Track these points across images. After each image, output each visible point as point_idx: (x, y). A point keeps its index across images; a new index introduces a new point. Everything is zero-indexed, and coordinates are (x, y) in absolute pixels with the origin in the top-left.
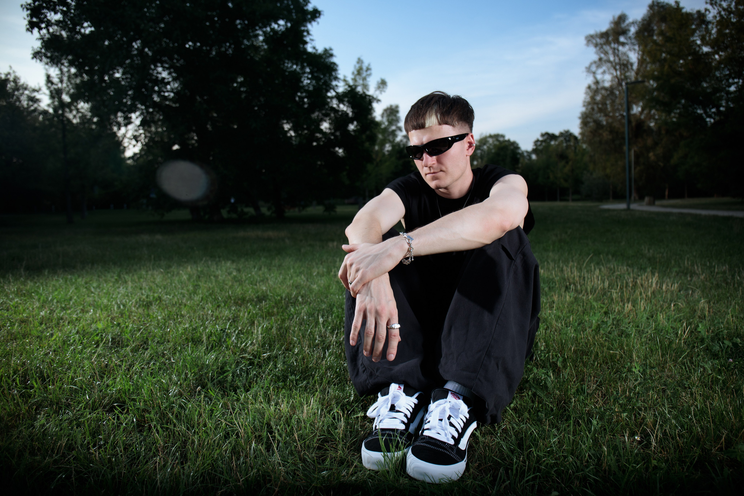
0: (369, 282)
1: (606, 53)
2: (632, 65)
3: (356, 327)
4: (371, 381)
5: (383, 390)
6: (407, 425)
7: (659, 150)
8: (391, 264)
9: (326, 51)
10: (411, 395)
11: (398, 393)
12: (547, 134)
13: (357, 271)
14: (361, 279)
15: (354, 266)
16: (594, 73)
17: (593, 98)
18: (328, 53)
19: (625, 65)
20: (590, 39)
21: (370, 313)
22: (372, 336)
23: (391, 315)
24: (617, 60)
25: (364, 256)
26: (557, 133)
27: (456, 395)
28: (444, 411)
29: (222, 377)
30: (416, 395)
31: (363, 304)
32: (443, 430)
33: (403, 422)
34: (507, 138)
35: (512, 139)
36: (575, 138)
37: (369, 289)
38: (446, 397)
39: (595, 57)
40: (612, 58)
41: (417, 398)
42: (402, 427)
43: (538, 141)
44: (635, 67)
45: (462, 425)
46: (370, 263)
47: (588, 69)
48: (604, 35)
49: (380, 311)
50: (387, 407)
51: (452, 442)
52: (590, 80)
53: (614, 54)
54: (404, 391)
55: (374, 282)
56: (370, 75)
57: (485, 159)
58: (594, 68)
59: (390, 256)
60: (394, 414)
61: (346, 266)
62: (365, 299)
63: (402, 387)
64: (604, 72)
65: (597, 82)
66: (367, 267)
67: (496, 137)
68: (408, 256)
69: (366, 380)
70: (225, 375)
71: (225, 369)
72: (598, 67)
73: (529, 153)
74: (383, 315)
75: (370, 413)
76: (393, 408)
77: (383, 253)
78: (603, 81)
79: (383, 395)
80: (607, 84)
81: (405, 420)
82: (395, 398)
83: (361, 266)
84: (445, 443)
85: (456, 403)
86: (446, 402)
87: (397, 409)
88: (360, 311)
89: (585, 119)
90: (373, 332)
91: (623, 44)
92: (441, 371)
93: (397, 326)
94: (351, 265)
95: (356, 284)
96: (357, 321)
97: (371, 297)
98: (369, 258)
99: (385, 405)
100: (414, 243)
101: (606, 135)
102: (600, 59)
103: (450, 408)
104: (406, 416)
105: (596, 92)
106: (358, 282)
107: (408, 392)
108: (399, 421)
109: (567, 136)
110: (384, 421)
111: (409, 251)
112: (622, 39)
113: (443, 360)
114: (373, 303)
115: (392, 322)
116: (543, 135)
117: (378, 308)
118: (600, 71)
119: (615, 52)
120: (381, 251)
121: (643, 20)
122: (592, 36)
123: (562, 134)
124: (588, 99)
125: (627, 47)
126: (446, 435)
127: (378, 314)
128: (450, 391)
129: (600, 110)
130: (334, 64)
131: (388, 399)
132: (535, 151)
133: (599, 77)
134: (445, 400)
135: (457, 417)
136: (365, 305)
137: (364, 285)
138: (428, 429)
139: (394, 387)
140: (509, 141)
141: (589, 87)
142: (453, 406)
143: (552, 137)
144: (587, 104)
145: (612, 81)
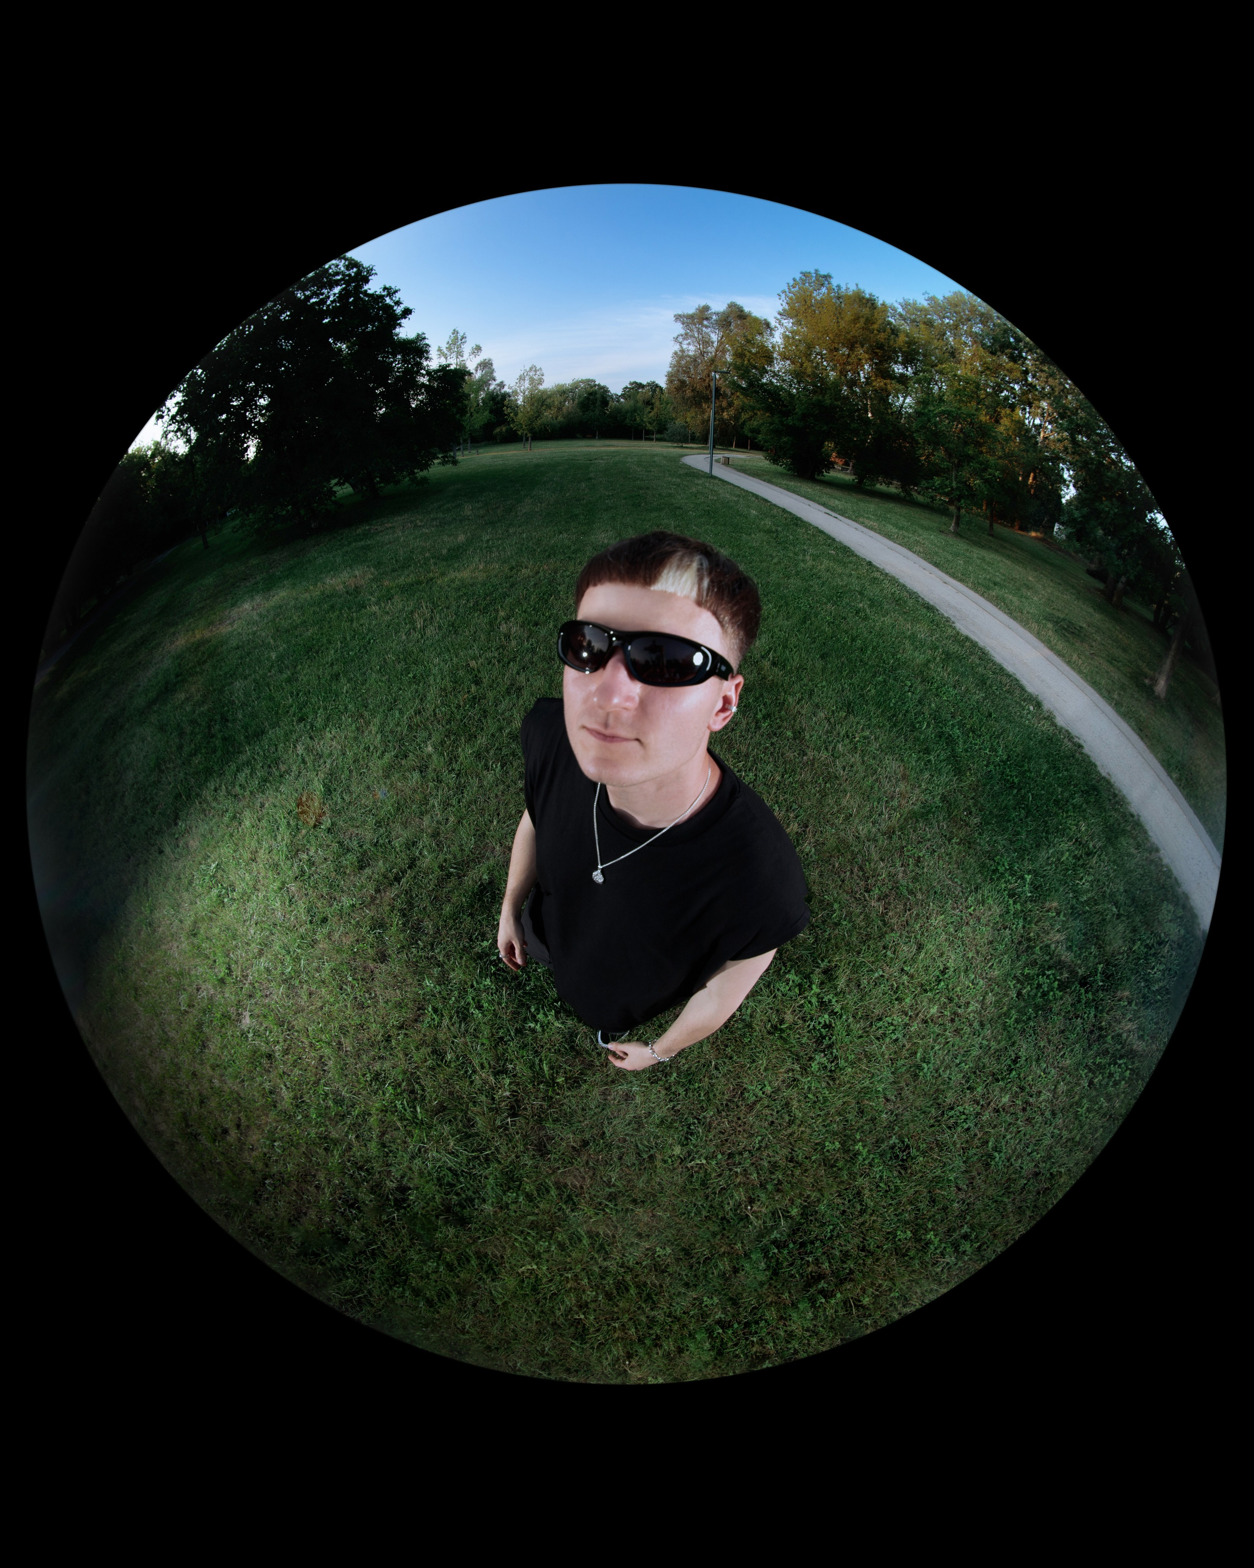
1: (691, 330)
2: (713, 343)
7: (732, 412)
9: (418, 335)
12: (635, 383)
16: (681, 343)
17: (678, 362)
18: (420, 338)
19: (707, 342)
20: (678, 318)
24: (700, 337)
26: (645, 383)
34: (597, 383)
35: (602, 384)
36: (661, 389)
39: (683, 332)
40: (696, 335)
43: (626, 388)
44: (715, 345)
47: (676, 339)
48: (691, 317)
52: (677, 347)
53: (698, 332)
56: (465, 342)
57: (576, 401)
58: (680, 339)
64: (689, 344)
65: (683, 351)
67: (589, 380)
72: (684, 339)
73: (618, 397)
78: (688, 351)
80: (691, 353)
89: (671, 377)
91: (706, 327)
101: (689, 393)
102: (686, 334)
105: (681, 358)
109: (654, 387)
112: (705, 323)
116: (631, 384)
118: (686, 342)
119: (699, 331)
121: (724, 313)
122: (680, 316)
123: (649, 384)
124: (674, 362)
125: (709, 330)
129: (685, 372)
130: (428, 345)
132: (623, 396)
133: (685, 346)
140: (599, 385)
141: (676, 353)
143: (641, 386)
144: (672, 366)
145: (695, 351)
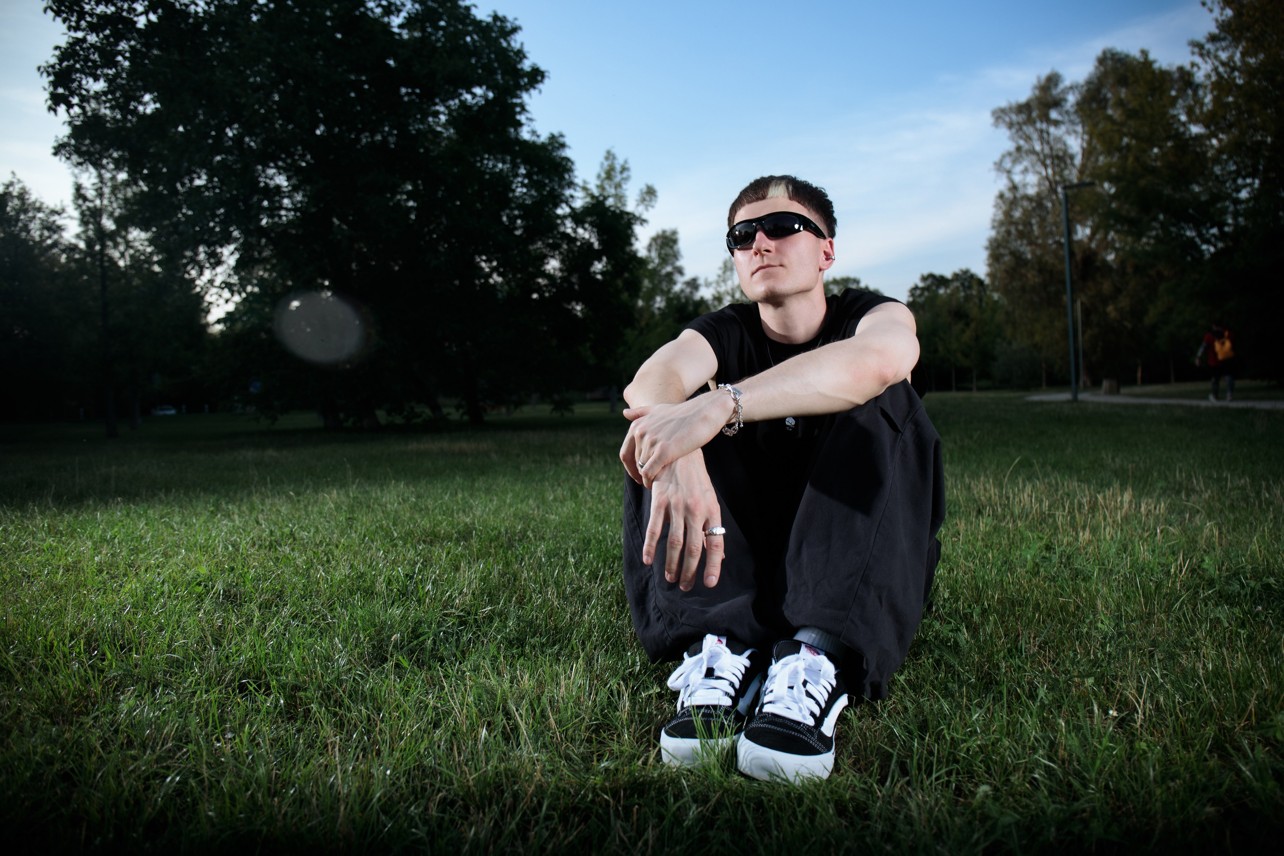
1: (1028, 138)
2: (1072, 157)
7: (1124, 302)
9: (552, 137)
12: (931, 276)
16: (1009, 172)
17: (1008, 214)
18: (556, 142)
19: (1060, 159)
20: (999, 115)
24: (1047, 150)
26: (948, 275)
34: (862, 285)
36: (980, 282)
39: (1010, 146)
40: (1038, 147)
43: (916, 288)
44: (1078, 161)
47: (999, 166)
48: (1024, 109)
52: (1002, 184)
53: (1041, 139)
56: (627, 179)
58: (1008, 164)
64: (1025, 171)
65: (1014, 188)
67: (846, 281)
72: (1015, 161)
78: (1025, 186)
80: (1032, 191)
89: (996, 250)
91: (1056, 123)
101: (1032, 277)
102: (1019, 149)
105: (1013, 203)
109: (966, 279)
112: (1054, 115)
116: (924, 279)
118: (1019, 168)
119: (1043, 136)
121: (1089, 82)
122: (1003, 111)
123: (956, 276)
124: (1000, 216)
125: (1063, 129)
129: (1021, 235)
130: (568, 160)
133: (1017, 178)
141: (1001, 196)
143: (940, 281)
144: (998, 225)
145: (1039, 185)
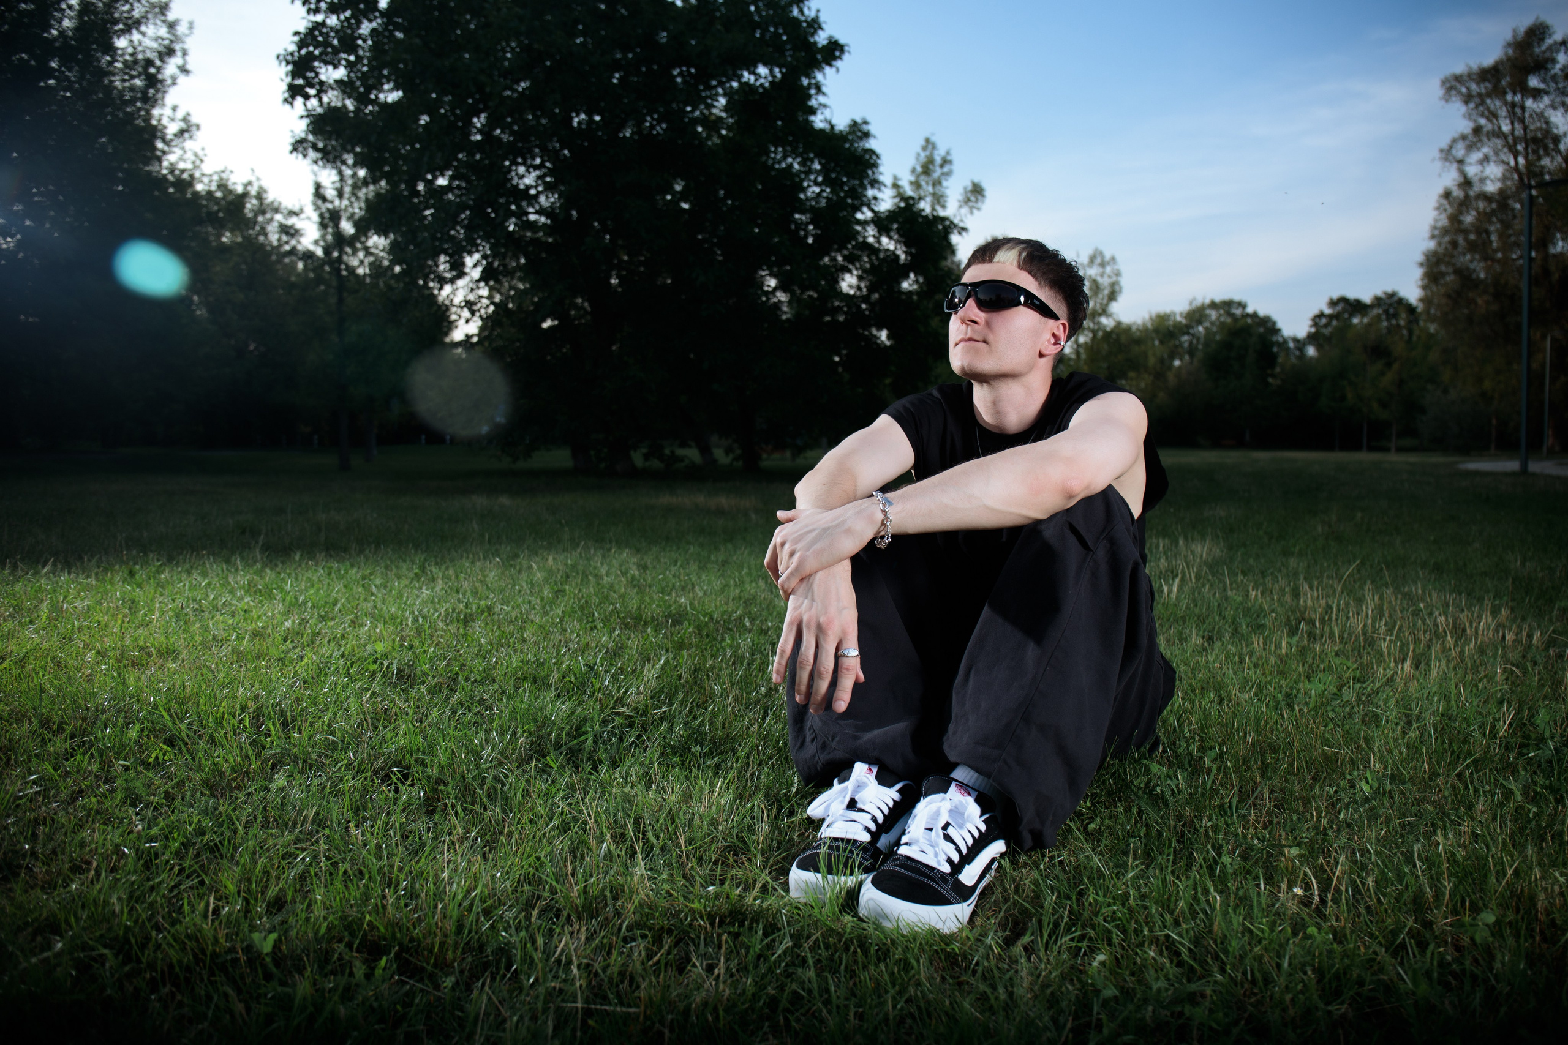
0: (810, 575)
1: (1492, 116)
2: (1555, 141)
3: (783, 651)
4: (823, 757)
5: (842, 775)
6: (875, 836)
8: (854, 544)
9: (854, 125)
10: (890, 785)
11: (865, 779)
12: (1343, 300)
13: (792, 554)
14: (797, 569)
15: (787, 547)
16: (1461, 162)
17: (1454, 219)
18: (859, 131)
19: (1539, 142)
20: (1453, 85)
21: (808, 627)
22: (809, 668)
23: (844, 633)
24: (1519, 131)
25: (805, 530)
26: (1367, 298)
27: (964, 787)
28: (937, 814)
29: (575, 742)
30: (898, 786)
31: (798, 612)
32: (932, 846)
33: (868, 830)
34: (1250, 310)
35: (1262, 313)
36: (1411, 309)
37: (810, 588)
38: (945, 792)
39: (1465, 126)
40: (1506, 128)
41: (899, 791)
42: (866, 837)
43: (1321, 315)
45: (970, 842)
46: (814, 542)
47: (1447, 154)
48: (1489, 76)
49: (824, 626)
50: (842, 802)
51: (946, 868)
52: (1450, 178)
53: (1512, 115)
54: (877, 778)
55: (820, 575)
56: (948, 174)
57: (1200, 355)
58: (1460, 151)
59: (848, 531)
60: (854, 815)
61: (775, 547)
62: (802, 603)
63: (875, 770)
64: (1486, 159)
65: (1466, 183)
66: (808, 549)
67: (1228, 305)
68: (882, 533)
69: (814, 756)
70: (582, 738)
71: (584, 729)
72: (1470, 148)
73: (1300, 344)
74: (830, 632)
75: (815, 810)
76: (852, 805)
77: (837, 526)
78: (1483, 180)
79: (840, 782)
80: (1491, 188)
81: (873, 827)
82: (860, 786)
83: (799, 546)
84: (932, 869)
85: (961, 802)
86: (944, 799)
87: (860, 805)
88: (791, 623)
89: (1435, 267)
90: (811, 660)
91: (1536, 94)
92: (945, 747)
93: (852, 652)
94: (783, 544)
95: (788, 578)
96: (786, 641)
97: (813, 600)
98: (814, 534)
99: (841, 798)
100: (892, 511)
101: (1484, 303)
102: (1477, 130)
103: (950, 811)
104: (874, 819)
105: (1464, 204)
106: (792, 574)
107: (884, 779)
108: (862, 827)
109: (1391, 304)
110: (834, 826)
111: (883, 524)
112: (1534, 82)
113: (951, 728)
114: (813, 610)
115: (845, 645)
116: (1332, 303)
117: (822, 620)
118: (1476, 156)
119: (1516, 113)
120: (834, 523)
122: (1458, 78)
123: (1378, 301)
124: (1444, 221)
125: (1546, 100)
126: (936, 855)
127: (821, 631)
128: (956, 781)
129: (1472, 247)
130: (872, 152)
131: (847, 788)
132: (1312, 338)
133: (1472, 170)
134: (942, 795)
135: (961, 826)
136: (800, 614)
137: (802, 580)
138: (906, 844)
139: (860, 769)
140: (1255, 315)
141: (1447, 195)
142: (956, 807)
143: (1355, 307)
144: (1438, 233)
145: (1504, 179)
